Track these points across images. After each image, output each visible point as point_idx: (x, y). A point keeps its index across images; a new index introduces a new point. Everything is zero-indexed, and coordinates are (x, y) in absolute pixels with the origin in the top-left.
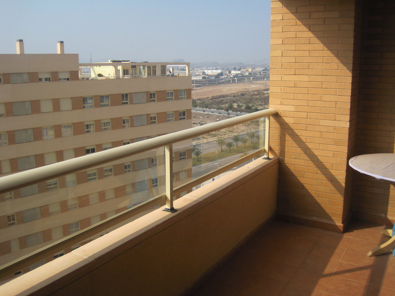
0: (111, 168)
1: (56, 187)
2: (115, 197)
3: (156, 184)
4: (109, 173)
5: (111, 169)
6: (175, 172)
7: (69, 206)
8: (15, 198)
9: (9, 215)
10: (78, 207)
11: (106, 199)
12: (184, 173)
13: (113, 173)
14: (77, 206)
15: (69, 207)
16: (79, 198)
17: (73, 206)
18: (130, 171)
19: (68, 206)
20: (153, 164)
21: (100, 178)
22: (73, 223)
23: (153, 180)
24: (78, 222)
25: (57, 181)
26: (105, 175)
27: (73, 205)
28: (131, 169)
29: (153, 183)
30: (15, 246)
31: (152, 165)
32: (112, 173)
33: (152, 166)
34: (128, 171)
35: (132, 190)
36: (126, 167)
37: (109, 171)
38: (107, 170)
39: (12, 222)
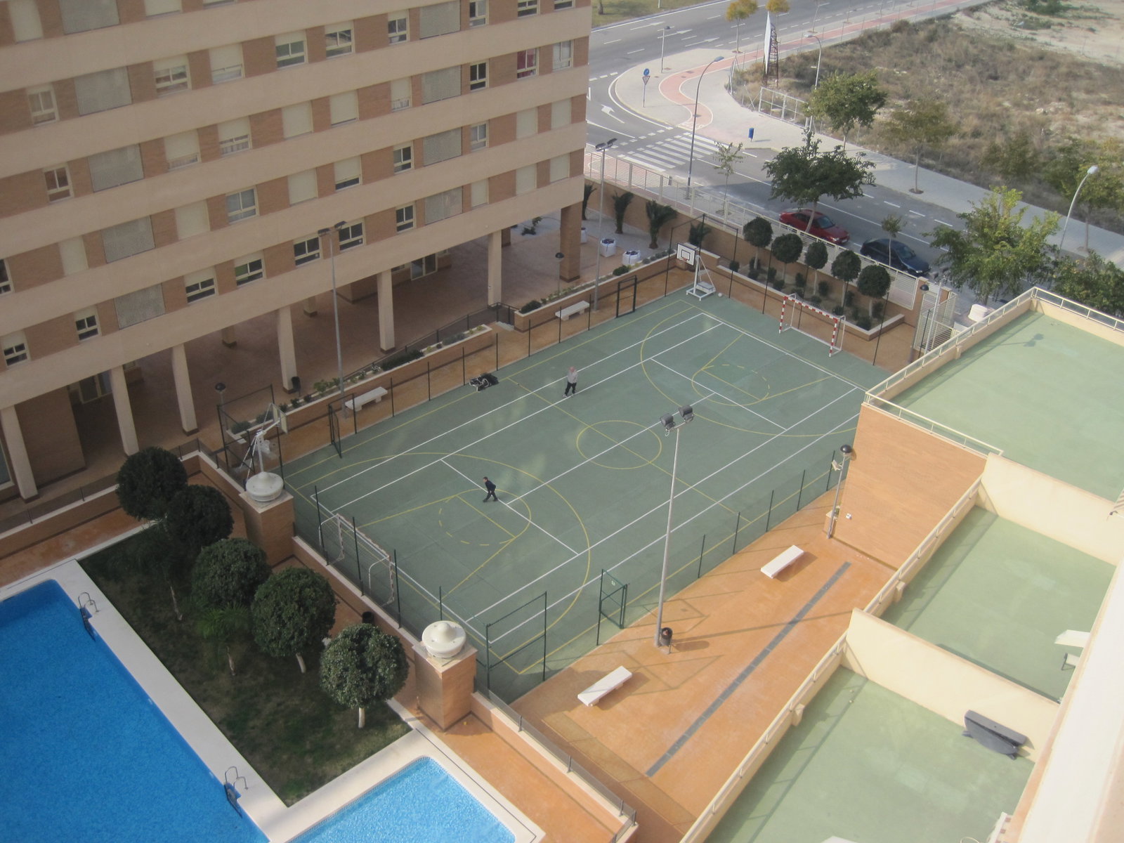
0: (347, 29)
1: (184, 84)
2: (358, 117)
3: (482, 80)
4: (342, 44)
5: (348, 32)
6: (540, 48)
7: (225, 142)
8: (64, 117)
9: (49, 170)
10: (250, 145)
11: (334, 121)
12: (565, 50)
13: (352, 43)
14: (247, 142)
15: (223, 146)
16: (255, 119)
17: (236, 142)
18: (403, 38)
19: (222, 143)
20: (473, 19)
21: (313, 59)
22: (238, 194)
23: (473, 68)
24: (252, 191)
25: (184, 67)
26: (329, 48)
27: (237, 139)
28: (407, 32)
29: (473, 77)
30: (74, 258)
31: (471, 22)
32: (348, 44)
33: (471, 24)
34: (397, 38)
35: (409, 97)
36: (392, 27)
37: (340, 37)
38: (333, 35)
39: (60, 189)
